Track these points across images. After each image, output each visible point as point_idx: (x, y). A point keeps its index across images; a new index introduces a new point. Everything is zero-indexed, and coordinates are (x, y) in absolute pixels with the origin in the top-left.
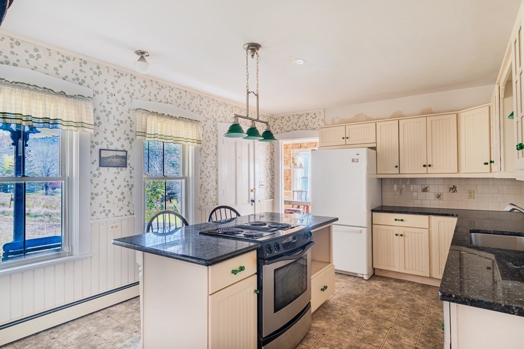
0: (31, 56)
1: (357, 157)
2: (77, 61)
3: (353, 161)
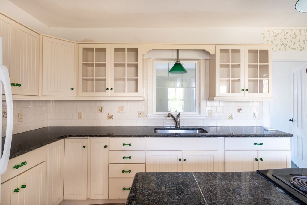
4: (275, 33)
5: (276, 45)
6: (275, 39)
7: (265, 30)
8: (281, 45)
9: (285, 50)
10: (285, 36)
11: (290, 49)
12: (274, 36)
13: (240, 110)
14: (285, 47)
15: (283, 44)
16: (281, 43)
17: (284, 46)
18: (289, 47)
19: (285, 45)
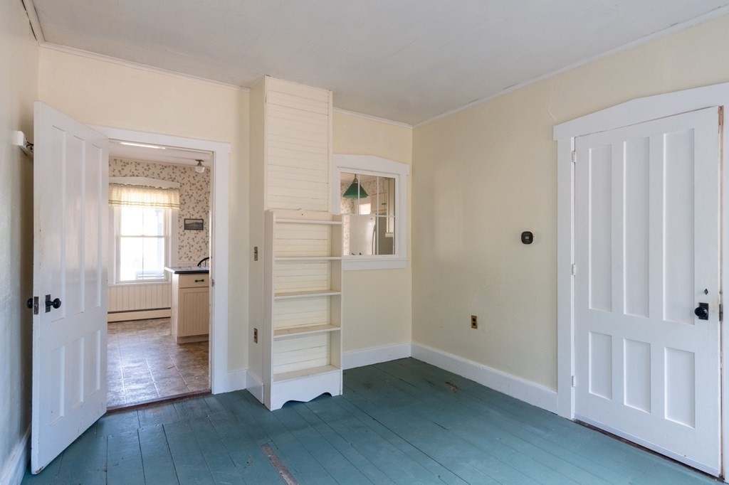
0: (145, 169)
2: (171, 168)
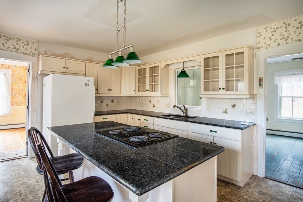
1: (88, 83)
3: (86, 85)
4: (274, 28)
5: (275, 40)
6: (273, 35)
7: (261, 28)
8: (281, 39)
9: (287, 44)
10: (286, 28)
11: (294, 41)
12: (272, 32)
13: (234, 106)
14: (286, 40)
15: (284, 38)
16: (281, 37)
17: (284, 39)
18: (292, 39)
19: (286, 38)
